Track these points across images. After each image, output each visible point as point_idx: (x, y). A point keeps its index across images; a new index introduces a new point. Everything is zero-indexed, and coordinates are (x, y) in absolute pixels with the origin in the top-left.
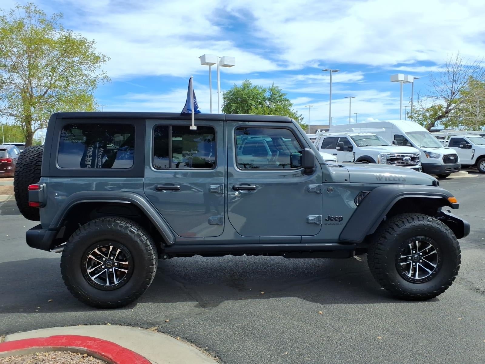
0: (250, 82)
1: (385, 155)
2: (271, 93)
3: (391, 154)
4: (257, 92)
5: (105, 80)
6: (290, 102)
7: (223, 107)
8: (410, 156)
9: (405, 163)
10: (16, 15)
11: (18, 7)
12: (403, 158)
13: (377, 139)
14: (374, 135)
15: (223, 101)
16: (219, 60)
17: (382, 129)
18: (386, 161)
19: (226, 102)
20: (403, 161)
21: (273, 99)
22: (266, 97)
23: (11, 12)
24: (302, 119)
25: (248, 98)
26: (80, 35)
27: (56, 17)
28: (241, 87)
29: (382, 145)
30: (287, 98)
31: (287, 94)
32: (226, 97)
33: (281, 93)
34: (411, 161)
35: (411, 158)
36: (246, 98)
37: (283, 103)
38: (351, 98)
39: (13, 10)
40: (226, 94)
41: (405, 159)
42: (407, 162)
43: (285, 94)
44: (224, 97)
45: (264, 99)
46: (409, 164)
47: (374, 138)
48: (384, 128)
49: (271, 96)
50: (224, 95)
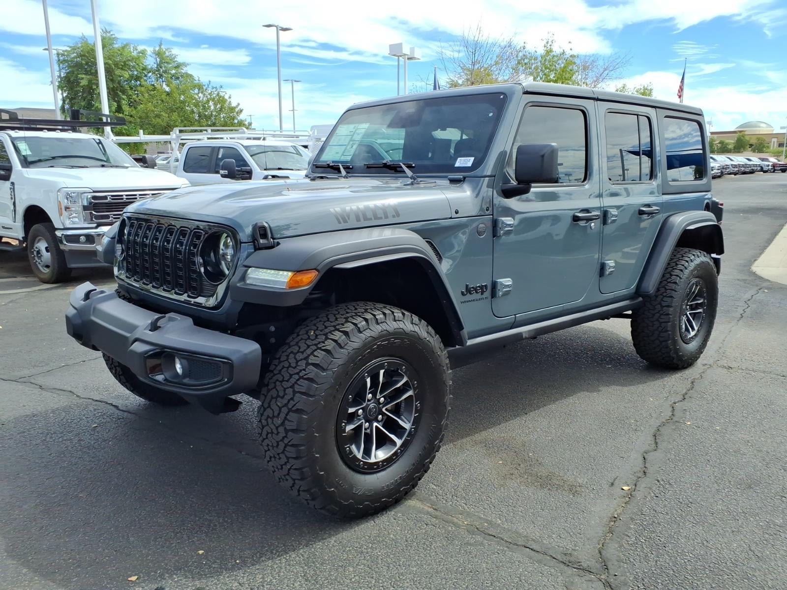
0: (112, 35)
2: (158, 60)
4: (129, 55)
15: (58, 69)
19: (63, 71)
21: (163, 72)
22: (149, 67)
24: (241, 111)
25: (113, 66)
30: (189, 72)
31: (188, 64)
32: (65, 62)
33: (176, 61)
38: (294, 83)
40: (63, 55)
43: (185, 65)
44: (59, 60)
45: (145, 70)
49: (159, 66)
50: (58, 57)
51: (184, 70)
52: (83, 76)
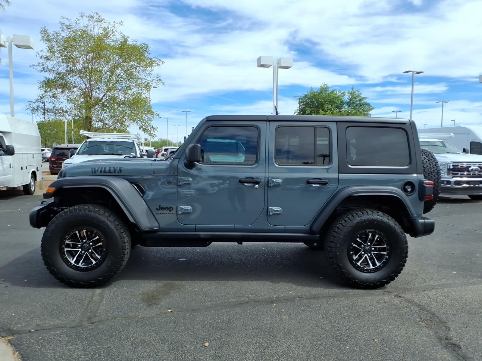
1: (446, 163)
2: (350, 97)
3: (453, 163)
4: (334, 96)
5: (158, 83)
6: (372, 106)
7: (298, 111)
8: (478, 166)
9: (471, 174)
10: (80, 24)
11: (82, 16)
12: (469, 168)
13: (444, 146)
14: (440, 141)
15: (298, 106)
16: (276, 61)
17: (450, 134)
18: (446, 170)
19: (301, 107)
20: (469, 171)
21: (352, 103)
22: (345, 101)
23: (76, 21)
25: (324, 103)
26: (136, 40)
27: (116, 25)
28: (318, 91)
29: (447, 152)
30: (368, 102)
31: (367, 98)
32: (302, 102)
33: (361, 97)
34: (480, 171)
35: (480, 168)
36: (322, 102)
37: (362, 108)
39: (78, 19)
40: (302, 99)
41: (472, 170)
42: (474, 173)
43: (365, 98)
44: (299, 102)
45: (342, 103)
46: (477, 175)
47: (441, 145)
48: (452, 133)
49: (350, 100)
50: (300, 100)
51: (365, 101)
52: (308, 109)
